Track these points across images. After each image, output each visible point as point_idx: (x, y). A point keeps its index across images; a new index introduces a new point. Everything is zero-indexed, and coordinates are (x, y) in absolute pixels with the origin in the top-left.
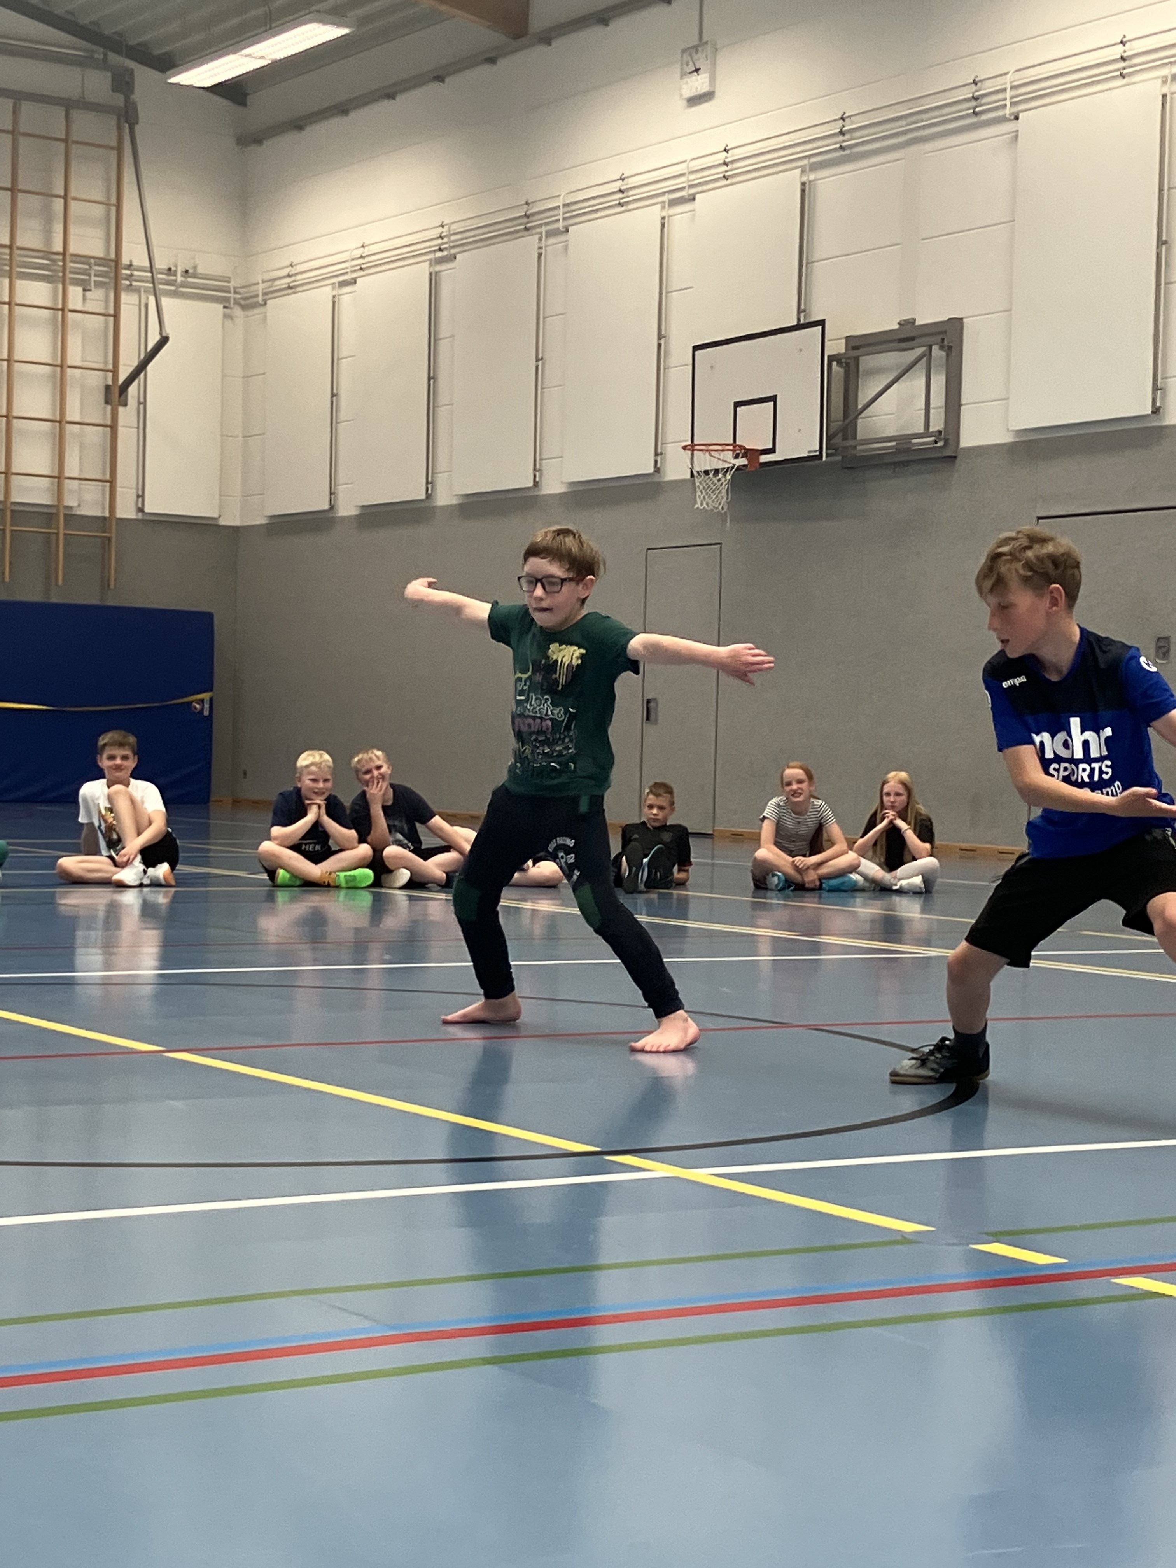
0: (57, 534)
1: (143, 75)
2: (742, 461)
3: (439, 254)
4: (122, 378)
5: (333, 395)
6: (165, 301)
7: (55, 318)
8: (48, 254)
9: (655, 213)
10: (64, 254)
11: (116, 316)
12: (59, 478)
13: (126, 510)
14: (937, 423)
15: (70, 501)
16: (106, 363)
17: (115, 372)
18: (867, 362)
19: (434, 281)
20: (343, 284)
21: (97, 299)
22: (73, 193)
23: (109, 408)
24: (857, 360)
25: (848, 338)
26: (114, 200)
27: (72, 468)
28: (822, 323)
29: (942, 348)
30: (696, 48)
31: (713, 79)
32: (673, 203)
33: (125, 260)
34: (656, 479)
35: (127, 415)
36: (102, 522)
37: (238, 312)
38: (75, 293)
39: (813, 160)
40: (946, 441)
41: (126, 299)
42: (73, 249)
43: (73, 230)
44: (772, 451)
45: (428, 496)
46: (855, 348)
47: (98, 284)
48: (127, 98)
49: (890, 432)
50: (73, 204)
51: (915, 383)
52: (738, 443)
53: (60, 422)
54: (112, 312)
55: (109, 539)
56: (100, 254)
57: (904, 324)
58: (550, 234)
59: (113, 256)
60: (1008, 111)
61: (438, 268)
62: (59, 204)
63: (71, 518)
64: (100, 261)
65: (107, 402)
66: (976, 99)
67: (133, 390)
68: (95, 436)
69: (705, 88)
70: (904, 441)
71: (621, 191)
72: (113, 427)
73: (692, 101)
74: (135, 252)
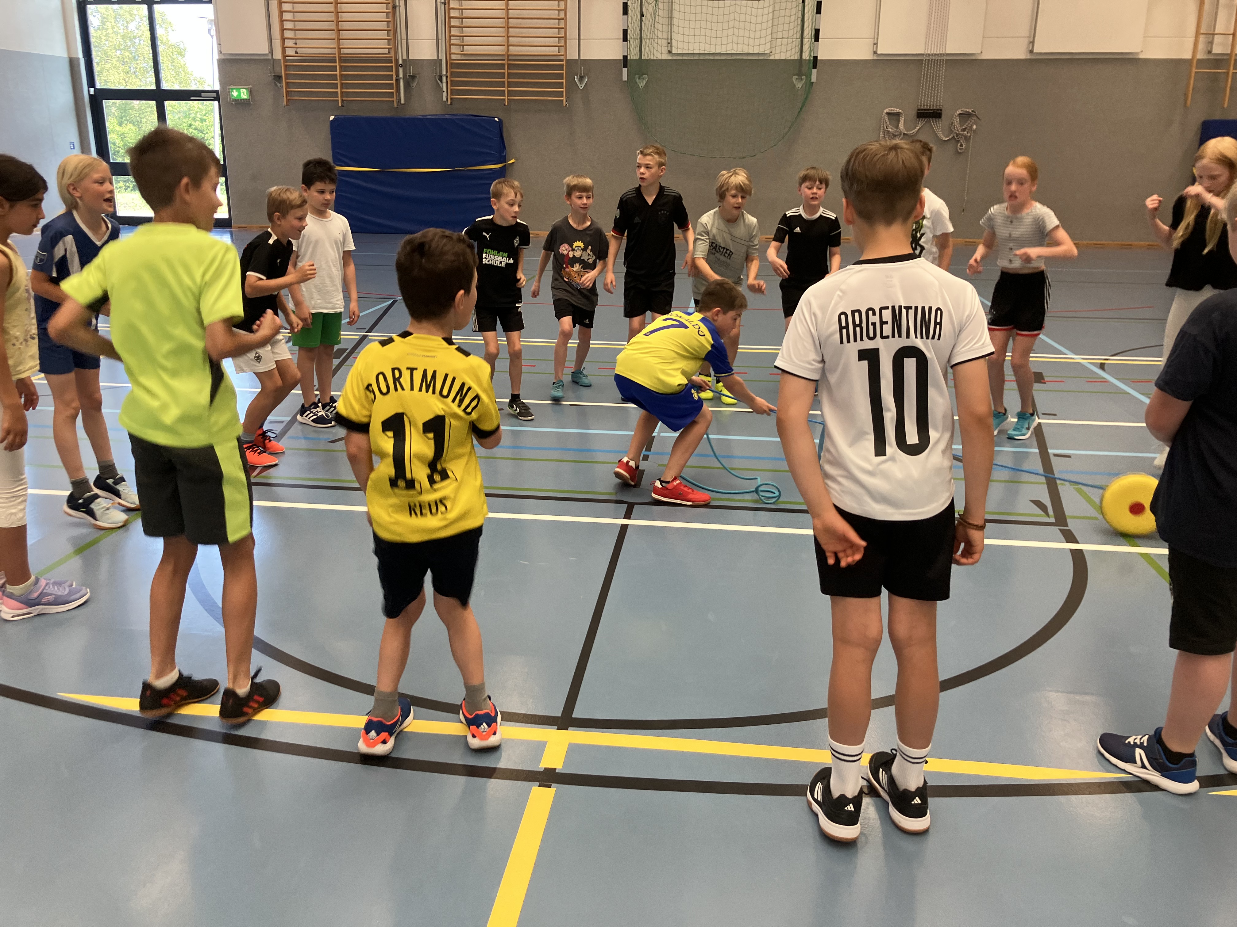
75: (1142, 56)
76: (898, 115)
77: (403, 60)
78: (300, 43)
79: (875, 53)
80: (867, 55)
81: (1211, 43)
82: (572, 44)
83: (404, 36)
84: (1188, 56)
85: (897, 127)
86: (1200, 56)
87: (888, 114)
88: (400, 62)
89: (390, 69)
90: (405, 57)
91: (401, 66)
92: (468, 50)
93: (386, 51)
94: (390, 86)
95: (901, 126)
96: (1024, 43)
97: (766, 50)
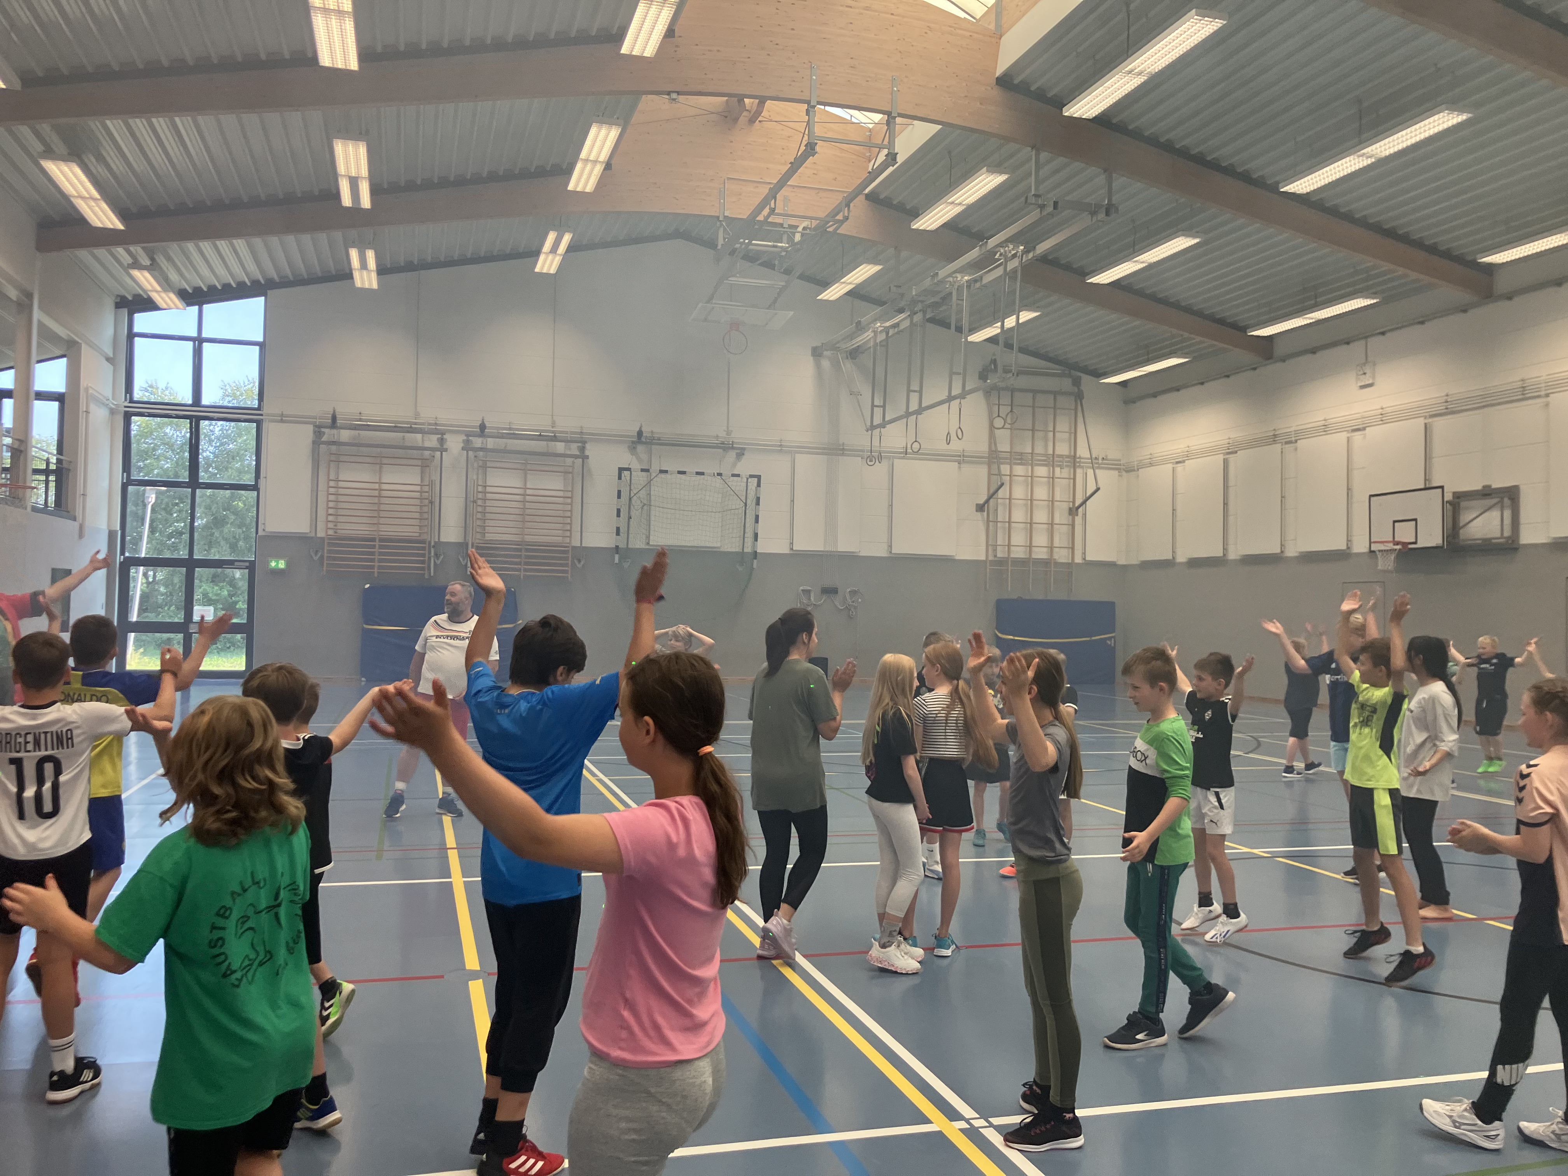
0: (1050, 571)
1: (1086, 380)
2: (1398, 547)
3: (1228, 451)
4: (1077, 505)
5: (1173, 510)
6: (1097, 471)
7: (1049, 482)
8: (1046, 455)
9: (1344, 436)
10: (1053, 455)
11: (1074, 479)
12: (1051, 548)
13: (1078, 560)
14: (1507, 533)
15: (1056, 556)
16: (1069, 498)
17: (1074, 502)
18: (1463, 504)
19: (1226, 462)
20: (1177, 463)
21: (1066, 472)
22: (1057, 429)
23: (1071, 517)
24: (1459, 503)
25: (1454, 493)
26: (1073, 431)
27: (1057, 543)
28: (1442, 487)
29: (1509, 499)
30: (1364, 364)
31: (1374, 377)
32: (1354, 430)
33: (1078, 455)
34: (1348, 551)
35: (1078, 520)
36: (1069, 565)
37: (1124, 473)
38: (1057, 470)
39: (1431, 413)
40: (1513, 541)
41: (1079, 472)
42: (1057, 452)
43: (1057, 444)
44: (1415, 543)
45: (1224, 555)
46: (1458, 498)
47: (1067, 466)
48: (1079, 389)
49: (1479, 535)
50: (1057, 434)
51: (1495, 514)
52: (1396, 540)
53: (1052, 524)
54: (1072, 477)
55: (1072, 573)
56: (1067, 453)
57: (1484, 487)
58: (1287, 443)
59: (1072, 453)
60: (1543, 393)
61: (1227, 456)
62: (1051, 434)
63: (1057, 564)
64: (1067, 457)
65: (1070, 514)
66: (1523, 387)
67: (1080, 510)
68: (1064, 529)
69: (1370, 382)
70: (1485, 540)
71: (1323, 426)
72: (1073, 525)
73: (1362, 387)
74: (1083, 452)
75: (957, 558)
76: (809, 592)
77: (435, 542)
78: (340, 526)
79: (792, 549)
80: (787, 551)
81: (995, 550)
82: (576, 536)
83: (437, 523)
84: (983, 558)
85: (810, 599)
86: (991, 558)
87: (802, 590)
88: (433, 544)
89: (424, 549)
90: (437, 540)
91: (434, 547)
92: (489, 537)
93: (417, 534)
94: (423, 562)
95: (812, 599)
96: (885, 547)
97: (719, 545)
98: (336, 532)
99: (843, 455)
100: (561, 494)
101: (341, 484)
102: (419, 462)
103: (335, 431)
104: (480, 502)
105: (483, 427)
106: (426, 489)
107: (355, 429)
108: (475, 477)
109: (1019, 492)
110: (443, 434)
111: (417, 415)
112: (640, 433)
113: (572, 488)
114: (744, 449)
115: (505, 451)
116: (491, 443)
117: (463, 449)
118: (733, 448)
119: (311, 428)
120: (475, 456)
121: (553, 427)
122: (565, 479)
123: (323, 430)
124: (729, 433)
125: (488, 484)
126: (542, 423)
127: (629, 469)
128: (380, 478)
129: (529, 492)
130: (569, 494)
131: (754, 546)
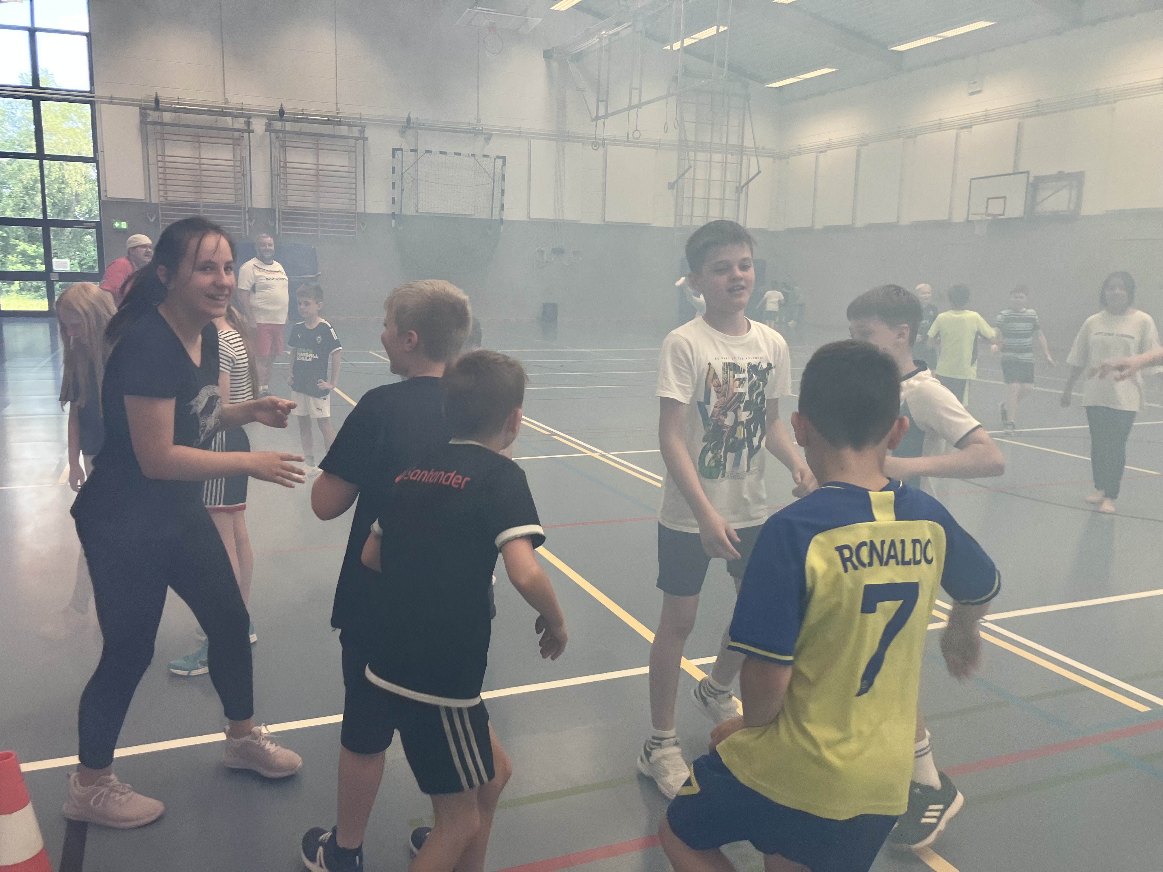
1: (753, 84)
2: (990, 218)
3: (861, 143)
4: (742, 185)
5: (815, 189)
6: (759, 158)
7: (722, 165)
8: (721, 144)
9: (954, 132)
10: (727, 144)
11: (741, 164)
14: (1072, 207)
16: (737, 179)
17: (740, 183)
18: (1042, 185)
19: (858, 152)
20: (821, 152)
21: (735, 159)
22: (730, 123)
23: (737, 195)
24: (1039, 185)
25: (1035, 177)
26: (741, 126)
28: (1028, 172)
29: (1076, 181)
30: (975, 75)
31: (981, 86)
32: (962, 128)
33: (744, 145)
34: (949, 221)
35: (743, 196)
37: (777, 160)
38: (729, 156)
39: (1024, 115)
40: (1076, 213)
41: (745, 158)
42: (730, 143)
43: (729, 136)
44: (1003, 215)
45: (853, 224)
46: (1039, 180)
47: (736, 154)
48: (747, 92)
49: (1050, 209)
50: (730, 128)
51: (1065, 193)
52: (988, 212)
53: (723, 199)
54: (739, 162)
56: (736, 144)
57: (1059, 172)
58: (908, 137)
59: (741, 144)
60: (1112, 100)
61: (860, 148)
62: (725, 128)
64: (737, 146)
65: (737, 192)
66: (1095, 95)
67: (744, 189)
68: (732, 203)
69: (979, 89)
70: (1055, 213)
71: (940, 124)
72: (738, 201)
73: (972, 94)
74: (748, 143)
75: (653, 225)
76: (543, 251)
77: (248, 208)
78: (169, 194)
79: (529, 217)
80: (525, 219)
81: (681, 220)
82: (360, 203)
83: (249, 193)
84: (672, 226)
85: (543, 258)
86: (678, 225)
87: (538, 251)
88: (247, 209)
89: (239, 213)
90: (250, 206)
91: (248, 212)
92: (290, 204)
93: (233, 202)
94: (239, 224)
95: (545, 256)
96: (600, 216)
97: (473, 213)
98: (166, 199)
99: (569, 141)
100: (346, 169)
101: (167, 159)
102: (231, 141)
103: (157, 113)
104: (282, 176)
105: (282, 112)
106: (238, 164)
107: (175, 112)
108: (277, 155)
109: (700, 174)
110: (250, 118)
111: (226, 100)
112: (409, 120)
113: (356, 164)
114: (492, 135)
115: (299, 133)
116: (288, 126)
117: (266, 131)
118: (482, 133)
119: (137, 109)
120: (277, 137)
121: (337, 113)
122: (349, 158)
123: (148, 111)
124: (478, 120)
125: (287, 161)
126: (330, 109)
127: (401, 150)
128: (200, 155)
129: (320, 167)
130: (353, 170)
131: (500, 214)
